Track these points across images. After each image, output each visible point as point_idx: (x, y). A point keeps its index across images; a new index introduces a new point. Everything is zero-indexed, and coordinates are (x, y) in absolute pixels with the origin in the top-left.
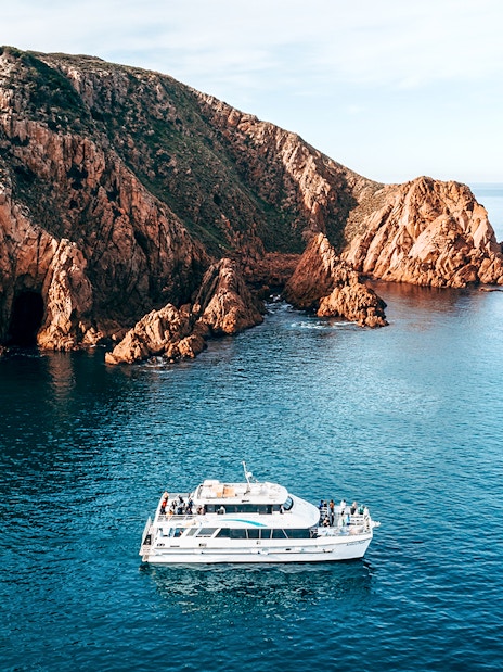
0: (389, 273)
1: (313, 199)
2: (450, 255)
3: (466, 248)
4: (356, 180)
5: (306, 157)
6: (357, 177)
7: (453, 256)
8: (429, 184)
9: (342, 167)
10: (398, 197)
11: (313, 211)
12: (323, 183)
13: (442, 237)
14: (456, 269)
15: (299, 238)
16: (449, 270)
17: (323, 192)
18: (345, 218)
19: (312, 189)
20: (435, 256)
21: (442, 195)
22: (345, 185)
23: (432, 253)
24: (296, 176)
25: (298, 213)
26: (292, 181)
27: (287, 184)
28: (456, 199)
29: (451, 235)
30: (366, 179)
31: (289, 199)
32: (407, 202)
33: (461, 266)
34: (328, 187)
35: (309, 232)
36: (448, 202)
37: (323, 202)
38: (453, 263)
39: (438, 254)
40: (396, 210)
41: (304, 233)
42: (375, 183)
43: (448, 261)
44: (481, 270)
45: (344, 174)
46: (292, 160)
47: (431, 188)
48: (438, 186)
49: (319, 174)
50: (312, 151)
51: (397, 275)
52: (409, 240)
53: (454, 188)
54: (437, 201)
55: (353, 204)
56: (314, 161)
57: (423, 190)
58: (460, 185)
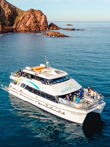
0: (20, 29)
1: (7, 14)
2: (33, 25)
3: (38, 23)
4: (18, 10)
5: (6, 5)
6: (19, 9)
7: (34, 25)
8: (33, 10)
9: (15, 7)
10: (26, 13)
11: (7, 16)
12: (10, 10)
13: (32, 21)
14: (35, 28)
15: (4, 22)
16: (33, 28)
17: (10, 12)
18: (15, 18)
19: (7, 11)
20: (30, 25)
21: (36, 13)
22: (16, 11)
23: (30, 24)
24: (4, 9)
25: (4, 17)
26: (3, 10)
27: (2, 11)
28: (38, 14)
29: (34, 20)
30: (21, 10)
31: (2, 14)
32: (28, 14)
33: (36, 27)
34: (11, 11)
35: (6, 21)
36: (37, 14)
37: (10, 14)
38: (34, 26)
39: (31, 24)
40: (26, 16)
41: (5, 21)
42: (23, 11)
43: (33, 26)
44: (40, 28)
45: (16, 9)
46: (3, 5)
47: (33, 11)
48: (35, 11)
49: (9, 8)
50: (8, 3)
51: (21, 29)
52: (26, 22)
53: (38, 11)
54: (35, 14)
55: (17, 15)
56: (8, 5)
57: (31, 11)
58: (39, 10)
